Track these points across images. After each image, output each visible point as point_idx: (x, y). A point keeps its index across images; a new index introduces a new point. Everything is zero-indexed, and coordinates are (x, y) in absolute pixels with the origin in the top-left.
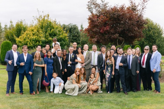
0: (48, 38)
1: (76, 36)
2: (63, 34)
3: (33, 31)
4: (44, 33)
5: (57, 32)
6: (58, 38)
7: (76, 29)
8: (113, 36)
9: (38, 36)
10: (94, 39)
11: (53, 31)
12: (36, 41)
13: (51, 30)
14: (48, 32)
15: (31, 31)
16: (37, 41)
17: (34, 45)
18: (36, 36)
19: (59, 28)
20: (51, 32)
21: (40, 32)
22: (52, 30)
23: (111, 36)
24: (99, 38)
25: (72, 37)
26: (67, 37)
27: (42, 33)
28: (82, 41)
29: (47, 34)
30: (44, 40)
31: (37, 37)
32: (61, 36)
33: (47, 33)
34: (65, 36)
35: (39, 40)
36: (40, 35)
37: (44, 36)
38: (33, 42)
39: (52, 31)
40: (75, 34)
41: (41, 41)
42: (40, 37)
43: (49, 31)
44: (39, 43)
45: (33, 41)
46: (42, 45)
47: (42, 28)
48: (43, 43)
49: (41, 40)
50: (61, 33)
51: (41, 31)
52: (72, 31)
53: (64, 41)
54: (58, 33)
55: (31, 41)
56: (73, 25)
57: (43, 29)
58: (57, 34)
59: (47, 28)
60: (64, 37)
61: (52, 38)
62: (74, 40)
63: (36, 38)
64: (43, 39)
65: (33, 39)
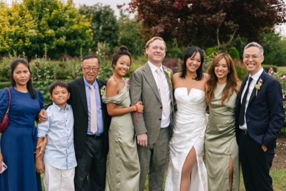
0: (45, 30)
1: (110, 29)
2: (81, 23)
3: (10, 14)
4: (36, 18)
5: (66, 17)
6: (68, 30)
7: (110, 15)
8: (211, 17)
9: (21, 27)
10: (157, 27)
11: (57, 15)
12: (17, 37)
13: (51, 12)
14: (46, 17)
15: (7, 14)
16: (19, 38)
17: (12, 46)
18: (18, 27)
19: (70, 9)
20: (52, 16)
21: (26, 16)
22: (53, 13)
23: (202, 20)
24: (170, 25)
25: (101, 32)
26: (90, 30)
27: (32, 18)
28: (121, 39)
29: (43, 21)
30: (36, 34)
31: (20, 29)
32: (75, 27)
33: (43, 19)
34: (86, 27)
35: (24, 35)
36: (26, 24)
37: (36, 26)
38: (11, 40)
39: (55, 15)
40: (107, 25)
41: (28, 37)
42: (26, 28)
43: (48, 15)
44: (25, 42)
45: (9, 38)
46: (31, 46)
47: (30, 8)
48: (32, 43)
49: (28, 35)
50: (74, 20)
51: (29, 15)
52: (102, 19)
53: (83, 38)
54: (68, 19)
55: (5, 39)
56: (103, 6)
57: (32, 10)
58: (66, 21)
59: (42, 8)
60: (82, 29)
61: (54, 30)
62: (107, 36)
63: (18, 30)
64: (33, 33)
65: (10, 32)
